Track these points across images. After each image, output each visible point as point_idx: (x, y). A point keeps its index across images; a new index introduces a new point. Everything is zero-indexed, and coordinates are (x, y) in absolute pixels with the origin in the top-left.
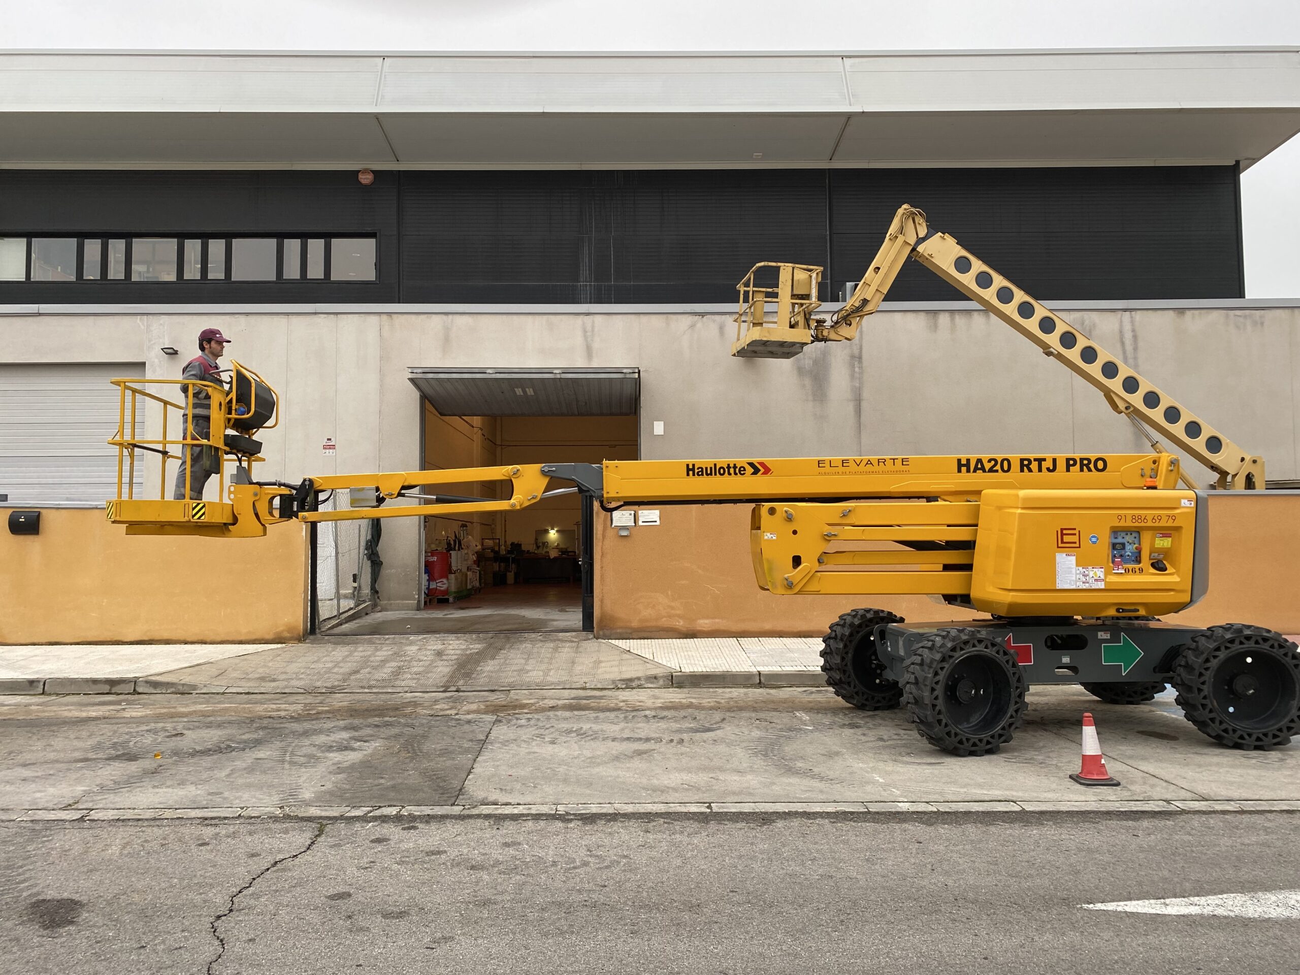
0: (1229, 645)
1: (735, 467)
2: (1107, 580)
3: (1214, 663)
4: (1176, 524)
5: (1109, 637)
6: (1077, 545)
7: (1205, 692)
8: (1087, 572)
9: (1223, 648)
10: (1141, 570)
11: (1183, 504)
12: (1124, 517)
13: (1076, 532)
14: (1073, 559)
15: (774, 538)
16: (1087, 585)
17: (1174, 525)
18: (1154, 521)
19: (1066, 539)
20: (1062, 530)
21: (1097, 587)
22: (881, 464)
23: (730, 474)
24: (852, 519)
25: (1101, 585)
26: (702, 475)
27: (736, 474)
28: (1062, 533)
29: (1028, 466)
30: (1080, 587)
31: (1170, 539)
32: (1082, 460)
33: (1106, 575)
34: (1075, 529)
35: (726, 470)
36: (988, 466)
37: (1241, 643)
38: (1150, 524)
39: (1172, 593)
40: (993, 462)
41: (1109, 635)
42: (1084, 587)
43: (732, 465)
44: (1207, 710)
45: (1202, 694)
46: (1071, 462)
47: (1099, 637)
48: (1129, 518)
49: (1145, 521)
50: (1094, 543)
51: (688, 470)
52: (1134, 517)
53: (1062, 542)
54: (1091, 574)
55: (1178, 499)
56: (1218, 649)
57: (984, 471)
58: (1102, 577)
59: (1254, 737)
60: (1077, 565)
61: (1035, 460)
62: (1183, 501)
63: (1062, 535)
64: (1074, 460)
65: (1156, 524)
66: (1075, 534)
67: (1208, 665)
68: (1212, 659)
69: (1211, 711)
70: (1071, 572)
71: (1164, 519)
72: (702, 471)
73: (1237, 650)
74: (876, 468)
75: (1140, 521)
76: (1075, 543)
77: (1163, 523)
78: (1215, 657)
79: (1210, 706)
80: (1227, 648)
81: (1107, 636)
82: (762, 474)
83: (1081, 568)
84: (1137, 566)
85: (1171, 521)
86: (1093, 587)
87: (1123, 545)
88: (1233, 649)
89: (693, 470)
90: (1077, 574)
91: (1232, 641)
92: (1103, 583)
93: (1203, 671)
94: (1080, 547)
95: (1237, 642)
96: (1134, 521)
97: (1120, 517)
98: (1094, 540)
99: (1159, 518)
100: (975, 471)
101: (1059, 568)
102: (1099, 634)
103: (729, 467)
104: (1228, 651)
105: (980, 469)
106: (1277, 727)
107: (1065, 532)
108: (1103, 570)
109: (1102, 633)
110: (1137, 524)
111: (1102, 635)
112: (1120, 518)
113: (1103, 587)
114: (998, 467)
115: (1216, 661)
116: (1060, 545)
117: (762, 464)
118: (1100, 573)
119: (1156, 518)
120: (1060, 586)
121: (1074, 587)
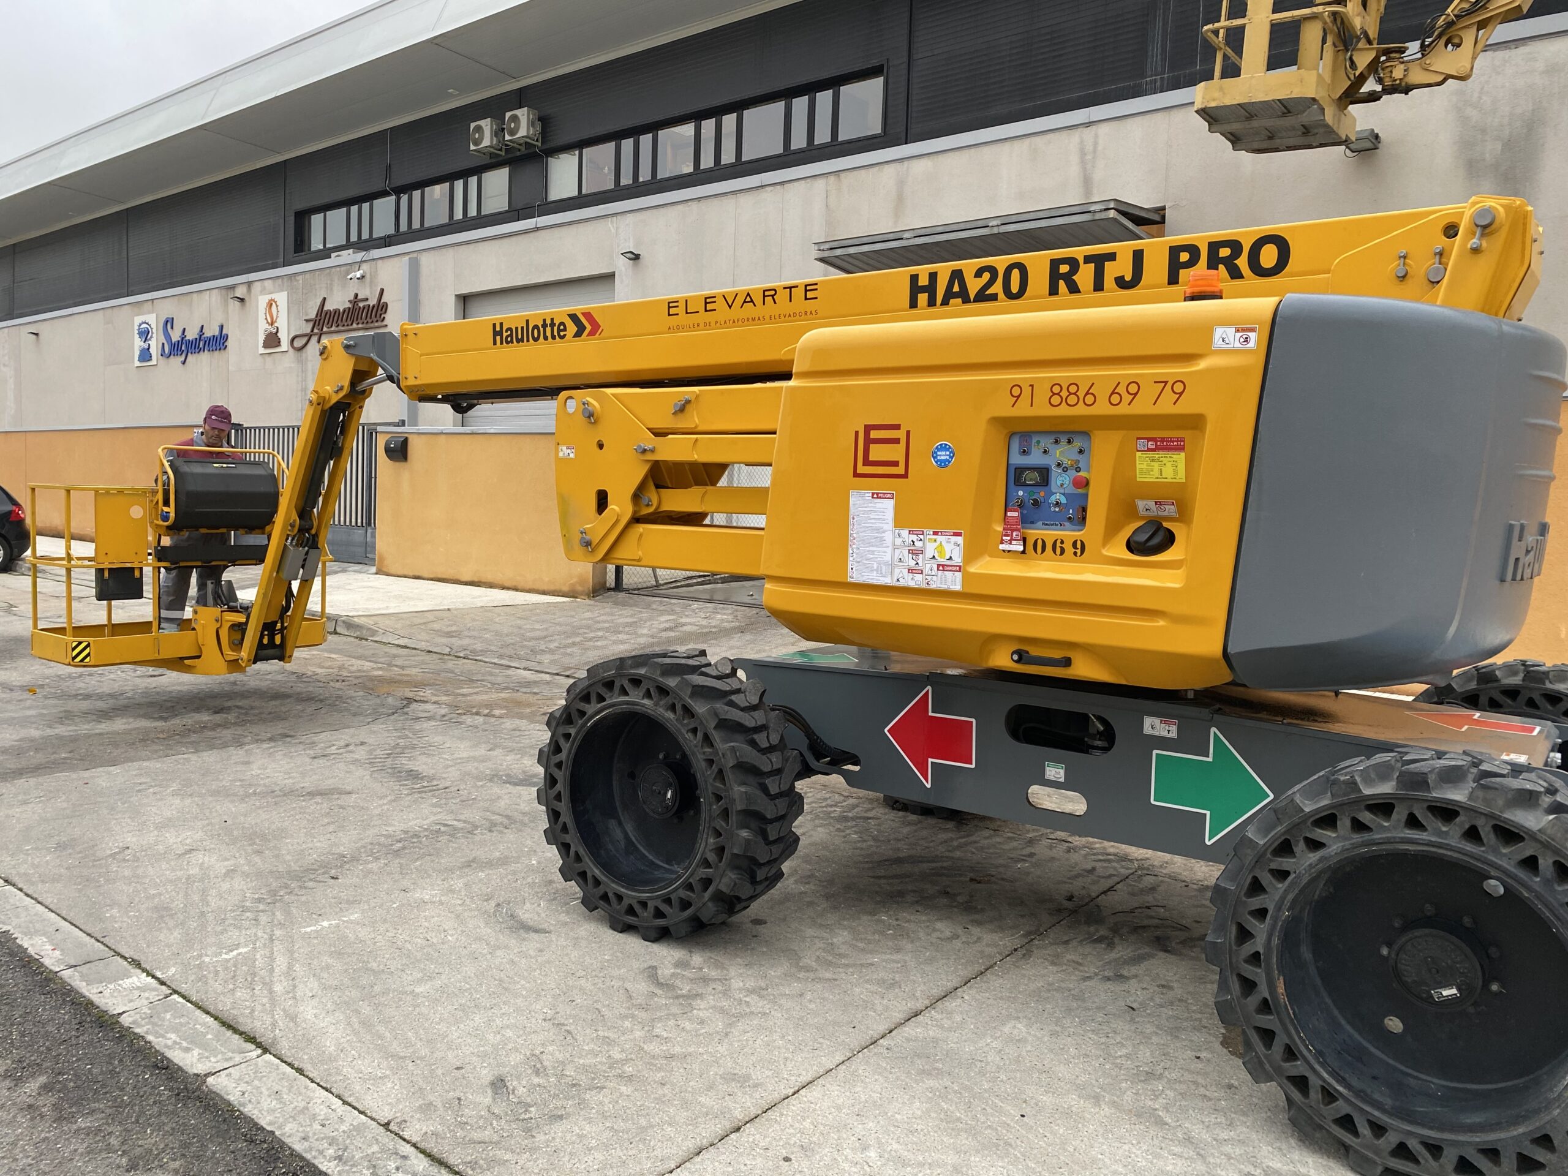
0: (1366, 817)
1: (553, 324)
2: (972, 569)
3: (1305, 862)
4: (1185, 407)
5: (1174, 735)
6: (900, 470)
7: (1258, 944)
8: (918, 544)
9: (1344, 823)
10: (1080, 548)
11: (1218, 343)
12: (1027, 391)
13: (900, 434)
14: (889, 504)
15: (572, 455)
16: (919, 577)
17: (1179, 409)
18: (1115, 399)
19: (878, 452)
20: (868, 428)
21: (944, 587)
22: (769, 300)
23: (546, 338)
24: (693, 419)
25: (954, 582)
26: (512, 342)
27: (554, 338)
28: (868, 436)
29: (1069, 279)
30: (902, 583)
31: (1181, 457)
32: (1214, 247)
33: (971, 555)
34: (897, 427)
35: (542, 329)
36: (974, 286)
37: (1413, 822)
38: (1102, 408)
39: (1161, 623)
40: (986, 276)
41: (1174, 729)
42: (912, 584)
43: (548, 322)
44: (1253, 1001)
45: (1248, 949)
46: (1184, 257)
47: (1147, 730)
48: (1043, 395)
49: (1089, 399)
50: (943, 464)
51: (496, 333)
52: (1055, 390)
53: (867, 462)
54: (930, 549)
55: (1205, 329)
56: (1328, 820)
57: (966, 300)
58: (958, 560)
59: (1392, 1139)
60: (898, 523)
61: (1088, 259)
62: (1219, 332)
63: (868, 441)
64: (1193, 250)
65: (1123, 409)
66: (897, 441)
67: (1285, 863)
68: (1300, 847)
69: (1265, 1007)
70: (880, 543)
71: (1149, 392)
72: (511, 335)
73: (1388, 841)
74: (759, 310)
75: (1072, 400)
76: (895, 464)
77: (1143, 406)
78: (1315, 845)
79: (1263, 991)
80: (1359, 826)
81: (1167, 730)
82: (588, 335)
83: (905, 533)
84: (1069, 534)
85: (1168, 396)
86: (933, 586)
87: (1044, 474)
88: (1376, 836)
89: (500, 333)
90: (895, 547)
91: (1383, 807)
92: (959, 575)
93: (1266, 879)
94: (905, 476)
95: (1400, 814)
96: (1056, 400)
97: (1016, 391)
98: (943, 455)
99: (1133, 388)
100: (945, 302)
101: (855, 530)
102: (1148, 721)
103: (544, 325)
104: (1357, 838)
105: (956, 295)
106: (1479, 1138)
107: (874, 434)
108: (959, 540)
109: (1157, 721)
110: (1064, 411)
111: (1154, 726)
112: (1016, 393)
113: (958, 587)
114: (997, 288)
115: (1313, 857)
116: (861, 469)
117: (588, 315)
118: (952, 548)
119: (1121, 389)
120: (856, 575)
121: (887, 581)
